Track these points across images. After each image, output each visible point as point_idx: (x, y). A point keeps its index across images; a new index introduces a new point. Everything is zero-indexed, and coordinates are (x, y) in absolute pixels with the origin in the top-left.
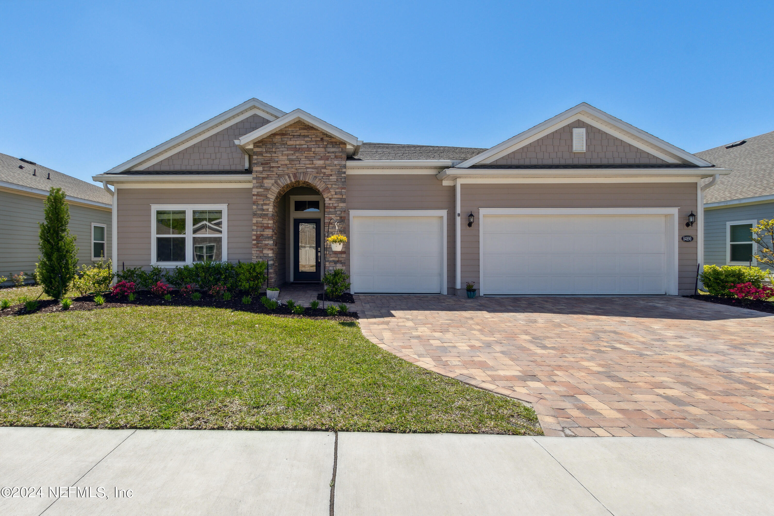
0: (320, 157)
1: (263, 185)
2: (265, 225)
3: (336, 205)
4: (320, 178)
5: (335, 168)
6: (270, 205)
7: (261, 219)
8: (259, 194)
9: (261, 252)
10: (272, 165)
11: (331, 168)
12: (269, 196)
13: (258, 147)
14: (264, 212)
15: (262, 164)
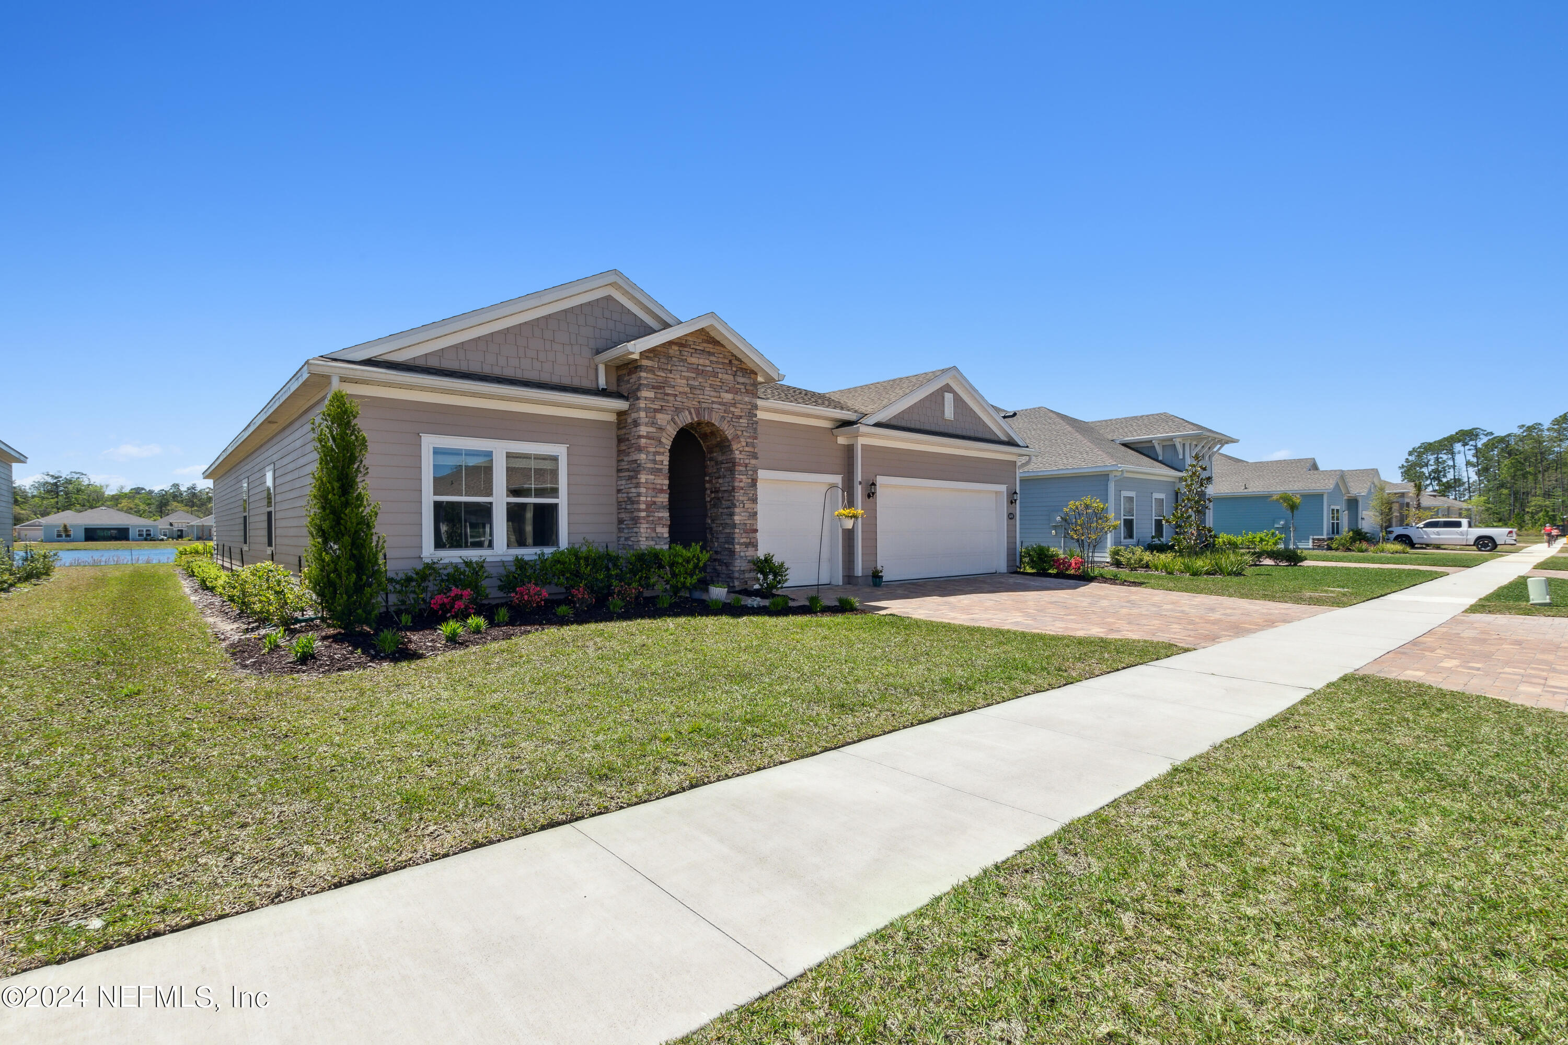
0: (727, 388)
1: (655, 421)
2: (658, 487)
3: (747, 461)
4: (729, 419)
5: (745, 407)
6: (666, 454)
7: (653, 477)
8: (650, 435)
9: (654, 530)
10: (666, 392)
11: (741, 406)
12: (663, 440)
13: (648, 358)
14: (657, 466)
15: (653, 387)
